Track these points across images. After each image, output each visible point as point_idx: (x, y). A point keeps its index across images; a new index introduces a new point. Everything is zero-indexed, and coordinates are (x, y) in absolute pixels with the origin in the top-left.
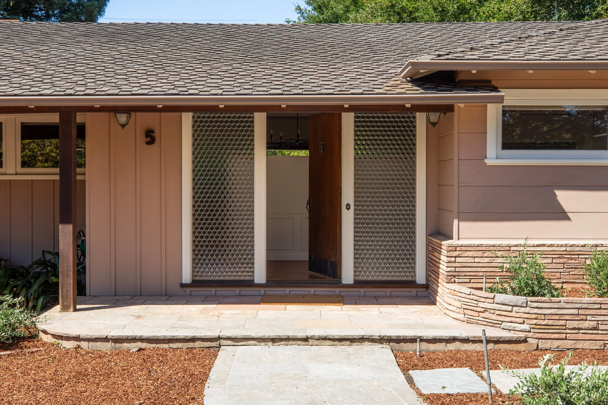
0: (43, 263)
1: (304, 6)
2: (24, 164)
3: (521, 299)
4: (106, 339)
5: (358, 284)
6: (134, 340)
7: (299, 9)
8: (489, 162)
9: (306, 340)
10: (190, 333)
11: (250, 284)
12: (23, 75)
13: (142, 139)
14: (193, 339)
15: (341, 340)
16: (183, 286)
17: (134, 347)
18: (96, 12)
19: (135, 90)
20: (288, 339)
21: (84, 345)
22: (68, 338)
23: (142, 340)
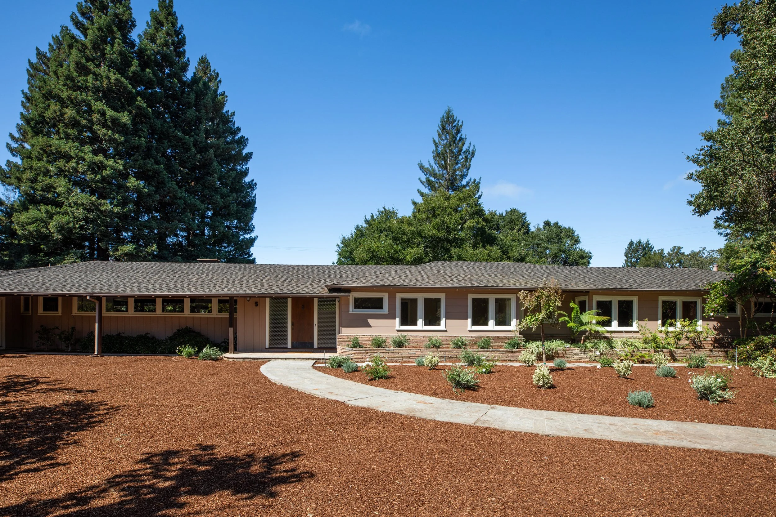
0: (224, 342)
1: (340, 244)
2: (219, 312)
3: (351, 348)
4: (241, 358)
5: (318, 348)
6: (248, 358)
7: (338, 245)
8: (350, 312)
9: (294, 359)
10: (263, 357)
11: (287, 348)
12: (219, 286)
13: (254, 304)
14: (264, 359)
15: (303, 359)
16: (266, 348)
17: (248, 360)
18: (250, 244)
19: (250, 292)
20: (289, 359)
21: (235, 360)
22: (231, 358)
23: (250, 358)
